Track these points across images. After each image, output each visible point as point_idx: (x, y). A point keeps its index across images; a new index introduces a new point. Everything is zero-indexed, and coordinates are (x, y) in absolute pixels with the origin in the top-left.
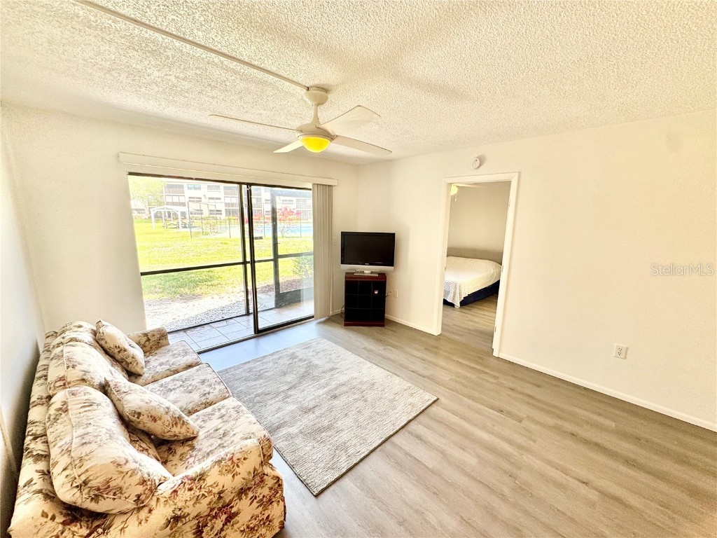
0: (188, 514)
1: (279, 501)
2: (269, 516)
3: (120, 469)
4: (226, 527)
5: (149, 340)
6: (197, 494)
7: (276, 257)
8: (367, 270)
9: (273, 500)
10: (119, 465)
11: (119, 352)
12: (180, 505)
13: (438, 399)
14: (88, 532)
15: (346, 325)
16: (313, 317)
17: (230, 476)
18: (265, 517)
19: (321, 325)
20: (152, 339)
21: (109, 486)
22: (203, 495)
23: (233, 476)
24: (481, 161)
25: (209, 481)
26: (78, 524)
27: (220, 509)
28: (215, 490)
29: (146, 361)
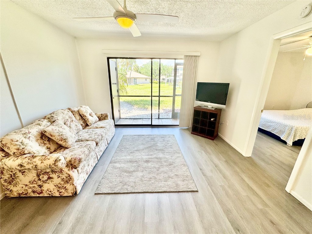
0: (25, 166)
1: (71, 184)
2: (65, 187)
3: (11, 142)
4: (48, 180)
5: (102, 116)
6: (29, 162)
7: (174, 95)
8: (210, 106)
9: (69, 182)
10: (12, 141)
11: (83, 116)
12: (24, 162)
13: (197, 191)
14: (4, 155)
15: (192, 133)
16: (178, 125)
17: (41, 162)
18: (65, 186)
19: (180, 130)
20: (103, 116)
21: (6, 145)
22: (30, 163)
23: (41, 163)
25: (35, 160)
26: (2, 152)
27: (45, 173)
28: (34, 164)
29: (96, 122)
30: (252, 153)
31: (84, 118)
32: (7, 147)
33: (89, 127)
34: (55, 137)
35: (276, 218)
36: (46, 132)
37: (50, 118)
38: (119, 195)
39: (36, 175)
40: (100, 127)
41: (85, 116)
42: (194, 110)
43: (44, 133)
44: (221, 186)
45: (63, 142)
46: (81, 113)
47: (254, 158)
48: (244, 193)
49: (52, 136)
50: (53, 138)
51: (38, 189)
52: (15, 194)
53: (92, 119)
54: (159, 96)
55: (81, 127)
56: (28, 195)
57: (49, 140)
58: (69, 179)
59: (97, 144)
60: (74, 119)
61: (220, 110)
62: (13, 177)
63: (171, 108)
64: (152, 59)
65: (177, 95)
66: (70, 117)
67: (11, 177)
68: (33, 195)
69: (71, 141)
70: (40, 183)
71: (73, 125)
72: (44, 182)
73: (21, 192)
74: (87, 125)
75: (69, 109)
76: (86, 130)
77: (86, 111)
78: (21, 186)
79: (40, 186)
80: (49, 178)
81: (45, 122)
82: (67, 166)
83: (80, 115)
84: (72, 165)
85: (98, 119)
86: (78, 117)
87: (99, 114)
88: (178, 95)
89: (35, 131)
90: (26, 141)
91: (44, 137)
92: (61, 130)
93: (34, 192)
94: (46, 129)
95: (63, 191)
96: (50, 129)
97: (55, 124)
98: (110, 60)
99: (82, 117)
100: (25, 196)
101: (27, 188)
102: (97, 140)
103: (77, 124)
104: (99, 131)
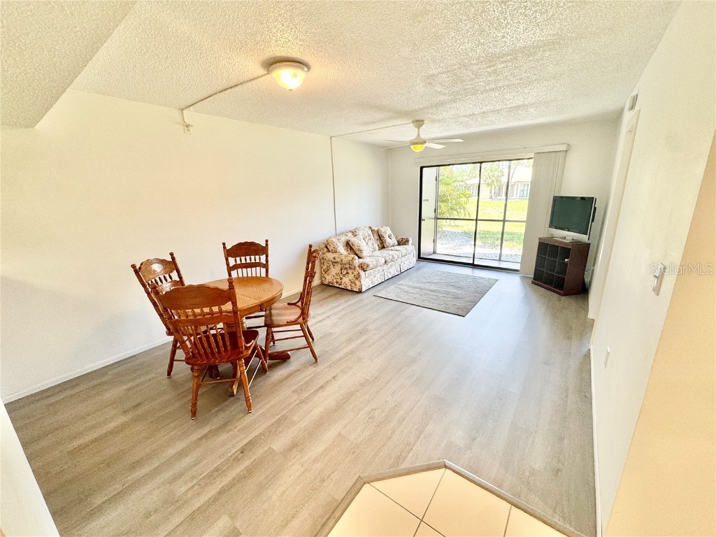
0: (337, 260)
1: (359, 281)
2: (356, 283)
4: (346, 275)
5: (402, 241)
6: (339, 257)
9: (358, 279)
10: (332, 243)
11: (382, 237)
12: (336, 257)
14: (327, 251)
15: (533, 283)
16: (517, 271)
17: (344, 259)
20: (404, 241)
26: (326, 249)
27: (345, 268)
28: (341, 259)
29: (393, 246)
32: (330, 246)
34: (355, 247)
36: (350, 242)
37: (354, 232)
39: (341, 269)
41: (384, 237)
42: (539, 242)
45: (359, 252)
49: (353, 245)
50: (353, 247)
51: (339, 281)
52: (327, 282)
53: (391, 241)
55: (377, 248)
57: (351, 248)
58: (358, 277)
59: (386, 262)
60: (372, 237)
62: (328, 268)
64: (481, 163)
66: (369, 235)
68: (336, 285)
69: (365, 254)
70: (341, 276)
71: (370, 243)
72: (344, 275)
73: (330, 281)
74: (384, 247)
75: (370, 228)
76: (384, 251)
77: (387, 232)
78: (331, 276)
79: (341, 279)
80: (347, 273)
81: (350, 234)
82: (359, 266)
83: (379, 236)
85: (396, 243)
86: (376, 237)
87: (400, 238)
89: (344, 239)
90: (339, 244)
91: (348, 245)
92: (360, 242)
93: (337, 282)
94: (350, 239)
95: (353, 285)
96: (353, 240)
97: (356, 237)
98: (424, 169)
99: (380, 238)
100: (332, 284)
101: (334, 279)
102: (387, 259)
103: (375, 244)
104: (391, 252)
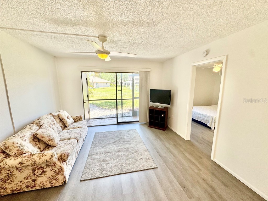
0: (25, 164)
1: (61, 175)
2: (57, 178)
3: (13, 145)
4: (42, 174)
5: (77, 118)
6: (29, 159)
7: (133, 98)
8: (160, 105)
9: (60, 173)
10: (14, 144)
11: (63, 119)
12: (24, 160)
13: (157, 168)
14: (5, 157)
15: (149, 127)
16: (138, 121)
17: (39, 158)
18: (56, 177)
19: (140, 125)
20: (78, 118)
21: (8, 148)
22: (30, 160)
23: (40, 159)
24: (207, 53)
25: (33, 157)
26: (3, 154)
27: (40, 168)
28: (33, 160)
29: (72, 124)
30: (191, 138)
31: (63, 120)
32: (9, 149)
33: (67, 128)
34: (45, 138)
35: (205, 177)
36: (37, 134)
37: (38, 123)
38: (101, 179)
39: (32, 171)
40: (77, 127)
41: (64, 119)
42: (150, 109)
43: (36, 135)
44: (172, 162)
45: (51, 141)
46: (60, 117)
47: (192, 141)
48: (186, 165)
49: (42, 137)
50: (43, 139)
51: (32, 184)
52: (9, 191)
53: (69, 121)
54: (122, 99)
55: (61, 129)
56: (22, 191)
57: (39, 140)
58: (61, 170)
59: (78, 141)
60: (55, 122)
61: (167, 108)
62: (9, 176)
63: (132, 108)
64: (116, 73)
65: (135, 98)
66: (53, 121)
67: (8, 175)
68: (26, 190)
69: (57, 140)
70: (34, 178)
71: (55, 128)
72: (38, 176)
73: (15, 189)
74: (65, 127)
75: (51, 114)
76: (65, 131)
77: (64, 114)
78: (16, 182)
79: (34, 181)
80: (44, 172)
81: (35, 127)
82: (59, 160)
83: (60, 119)
84: (63, 159)
85: (73, 121)
86: (58, 121)
87: (75, 116)
88: (137, 98)
89: (28, 134)
90: (23, 143)
91: (36, 139)
92: (48, 132)
93: (27, 187)
94: (38, 132)
95: (54, 181)
96: (40, 132)
97: (43, 128)
98: (82, 73)
99: (61, 120)
100: (18, 192)
101: (21, 184)
102: (78, 138)
103: (58, 126)
104: (77, 131)
